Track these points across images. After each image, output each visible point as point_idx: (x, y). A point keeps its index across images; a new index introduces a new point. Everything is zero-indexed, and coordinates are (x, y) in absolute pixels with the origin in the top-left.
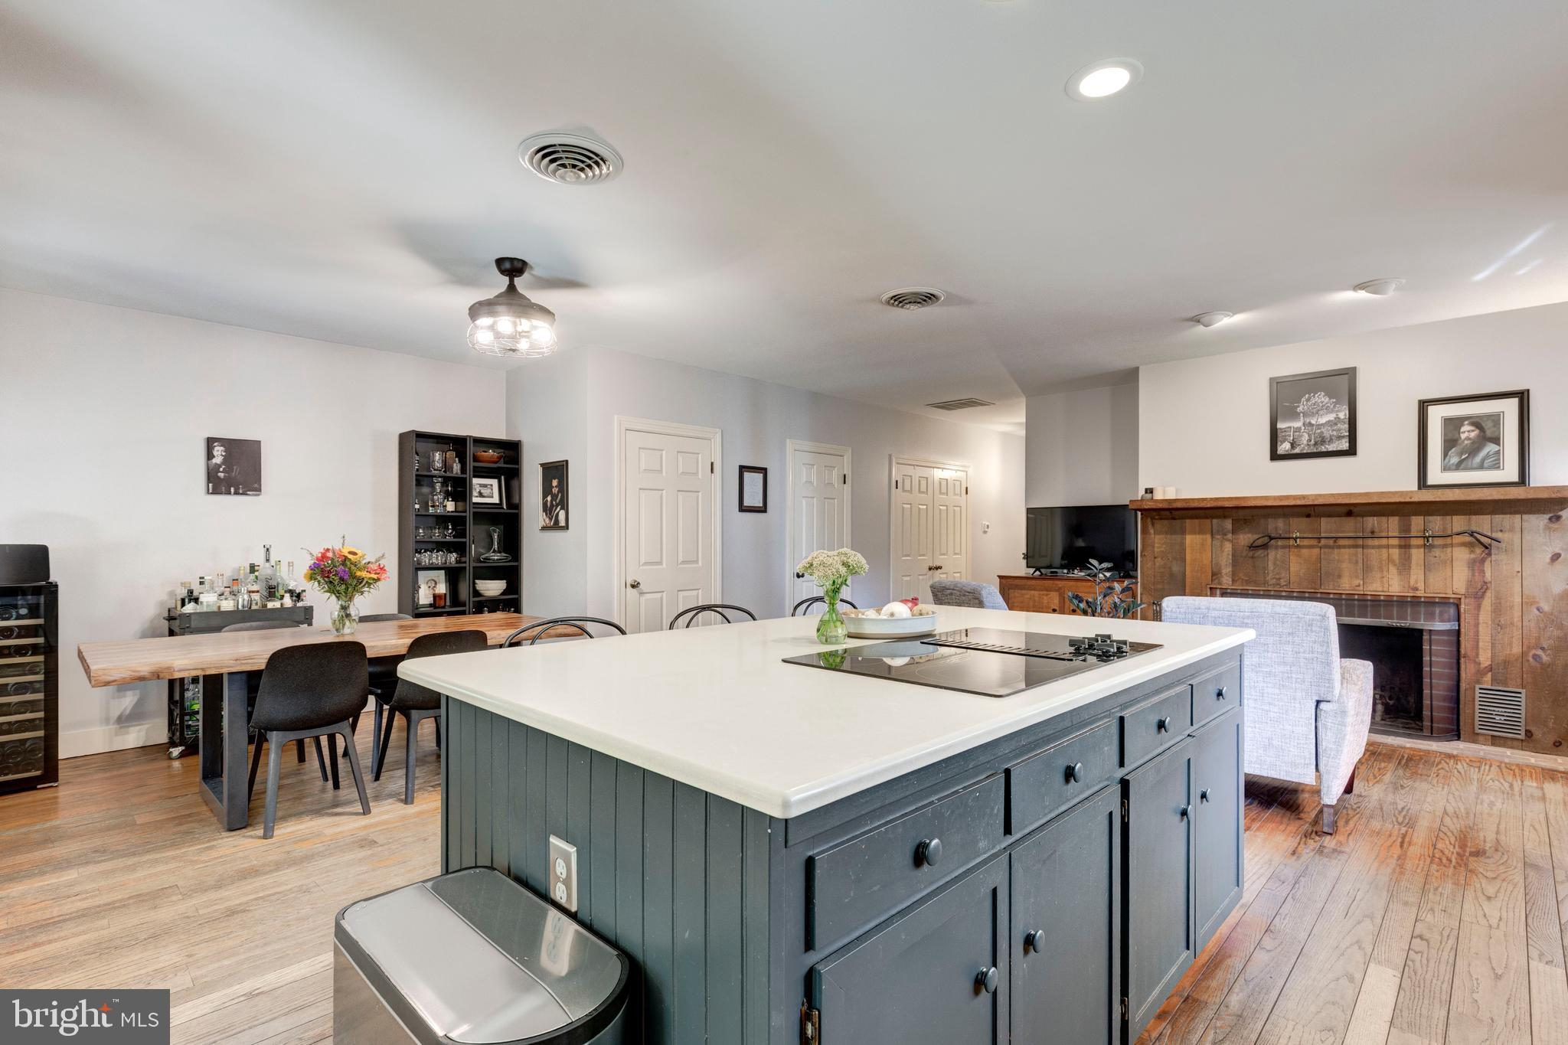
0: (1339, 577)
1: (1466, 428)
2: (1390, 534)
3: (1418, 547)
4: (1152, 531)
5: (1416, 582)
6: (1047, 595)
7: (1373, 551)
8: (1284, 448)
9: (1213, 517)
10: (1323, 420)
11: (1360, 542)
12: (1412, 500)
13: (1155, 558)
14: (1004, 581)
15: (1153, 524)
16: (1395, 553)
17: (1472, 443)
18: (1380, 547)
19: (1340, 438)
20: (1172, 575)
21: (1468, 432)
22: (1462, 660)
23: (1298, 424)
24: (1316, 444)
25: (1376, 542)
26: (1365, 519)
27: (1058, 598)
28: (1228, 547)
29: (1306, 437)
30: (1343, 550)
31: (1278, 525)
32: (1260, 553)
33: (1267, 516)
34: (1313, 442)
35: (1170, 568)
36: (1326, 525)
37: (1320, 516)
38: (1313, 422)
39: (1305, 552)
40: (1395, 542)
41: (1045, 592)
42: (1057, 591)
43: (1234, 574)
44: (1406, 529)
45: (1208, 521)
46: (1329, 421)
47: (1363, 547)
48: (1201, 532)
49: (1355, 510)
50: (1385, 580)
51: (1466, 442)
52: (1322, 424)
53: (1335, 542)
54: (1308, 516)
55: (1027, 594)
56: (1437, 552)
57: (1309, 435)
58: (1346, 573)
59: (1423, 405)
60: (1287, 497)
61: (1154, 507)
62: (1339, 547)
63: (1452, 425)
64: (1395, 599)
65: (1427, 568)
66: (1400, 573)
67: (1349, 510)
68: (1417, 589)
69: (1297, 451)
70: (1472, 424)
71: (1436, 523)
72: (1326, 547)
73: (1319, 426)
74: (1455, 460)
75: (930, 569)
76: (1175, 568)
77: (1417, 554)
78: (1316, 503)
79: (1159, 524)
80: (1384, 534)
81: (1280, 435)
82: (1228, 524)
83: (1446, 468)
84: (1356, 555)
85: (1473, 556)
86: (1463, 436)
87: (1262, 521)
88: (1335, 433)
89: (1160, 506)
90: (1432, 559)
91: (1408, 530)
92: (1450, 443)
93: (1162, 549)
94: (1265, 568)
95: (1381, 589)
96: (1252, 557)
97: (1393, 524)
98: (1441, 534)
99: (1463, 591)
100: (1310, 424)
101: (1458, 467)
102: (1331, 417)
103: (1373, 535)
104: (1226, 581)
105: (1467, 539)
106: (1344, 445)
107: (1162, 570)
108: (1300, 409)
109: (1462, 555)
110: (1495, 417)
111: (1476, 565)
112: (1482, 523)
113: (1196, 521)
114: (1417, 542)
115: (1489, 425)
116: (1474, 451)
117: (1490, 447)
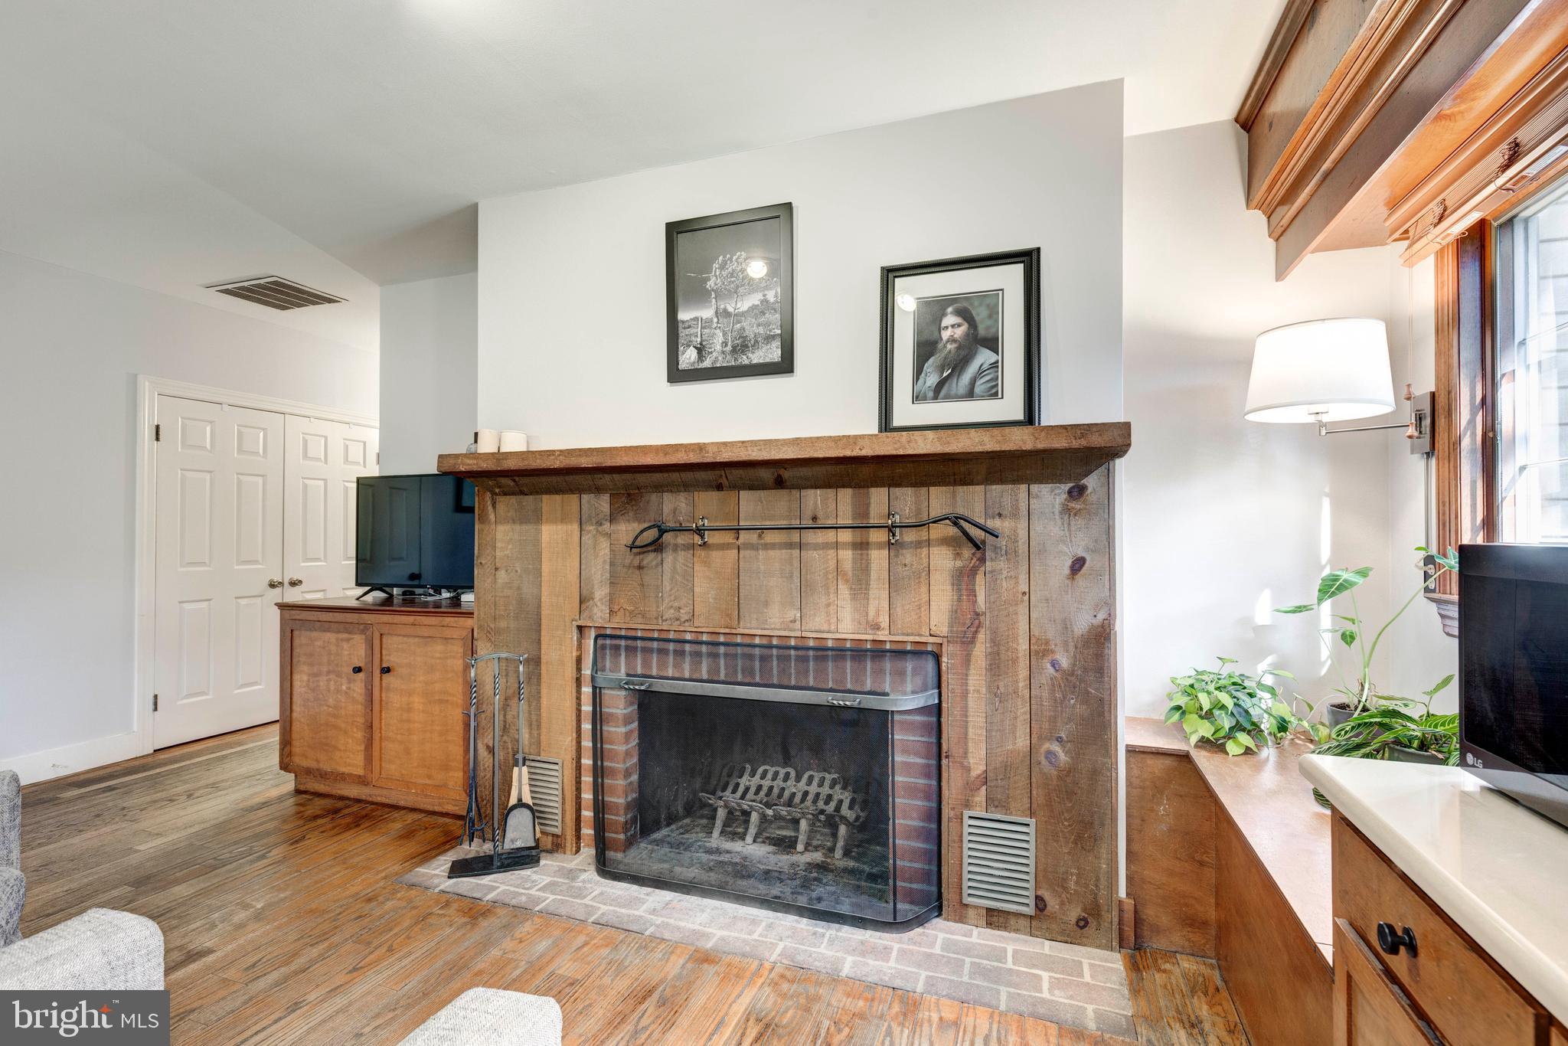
0: (766, 604)
1: (950, 320)
2: (841, 522)
3: (880, 546)
4: (492, 517)
5: (878, 614)
6: (348, 640)
7: (815, 554)
8: (688, 357)
9: (579, 490)
10: (744, 305)
11: (795, 536)
12: (864, 453)
13: (496, 569)
14: (288, 614)
15: (494, 505)
16: (847, 555)
17: (958, 348)
18: (825, 546)
19: (769, 339)
20: (521, 602)
21: (952, 330)
22: (944, 762)
23: (707, 313)
24: (734, 350)
25: (820, 537)
26: (804, 492)
27: (364, 646)
28: (604, 549)
29: (719, 337)
30: (772, 553)
31: (674, 506)
32: (650, 558)
33: (659, 488)
34: (729, 348)
35: (519, 588)
36: (747, 504)
37: (737, 487)
38: (730, 309)
39: (716, 555)
40: (846, 536)
42: (362, 633)
43: (611, 599)
44: (862, 510)
45: (574, 498)
46: (753, 308)
47: (801, 546)
48: (564, 520)
49: (786, 474)
50: (832, 608)
51: (949, 346)
52: (743, 314)
53: (760, 536)
54: (719, 487)
55: (319, 639)
56: (908, 556)
57: (725, 334)
58: (775, 597)
59: (890, 274)
60: (677, 448)
61: (475, 468)
62: (767, 547)
63: (930, 311)
64: (848, 645)
65: (894, 585)
66: (854, 597)
67: (779, 473)
68: (877, 627)
69: (707, 363)
70: (959, 311)
71: (906, 501)
72: (747, 546)
73: (739, 316)
74: (931, 379)
75: (273, 586)
76: (528, 590)
77: (878, 558)
78: (719, 459)
79: (503, 505)
80: (831, 522)
81: (683, 333)
82: (604, 504)
83: (917, 398)
84: (791, 559)
85: (959, 563)
86: (946, 335)
87: (654, 497)
88: (761, 330)
90: (900, 569)
91: (866, 514)
92: (925, 349)
93: (506, 553)
94: (659, 588)
95: (825, 627)
96: (640, 568)
97: (841, 504)
98: (912, 521)
99: (944, 630)
100: (727, 314)
101: (938, 392)
102: (757, 300)
103: (815, 523)
104: (600, 613)
105: (952, 531)
106: (773, 354)
107: (507, 592)
108: (710, 284)
109: (943, 561)
110: (992, 299)
111: (963, 580)
112: (972, 501)
113: (558, 498)
114: (878, 536)
115: (980, 314)
116: (958, 364)
117: (984, 357)
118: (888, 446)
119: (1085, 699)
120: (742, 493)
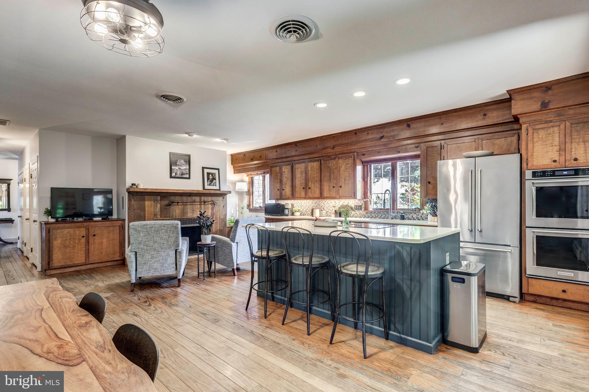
0: (187, 213)
1: (210, 175)
2: (198, 201)
3: (203, 204)
4: (133, 200)
8: (173, 174)
10: (183, 168)
11: (192, 203)
15: (133, 197)
16: (199, 206)
18: (195, 205)
19: (187, 174)
21: (211, 177)
23: (177, 168)
24: (181, 175)
28: (159, 205)
29: (179, 172)
31: (172, 198)
32: (168, 207)
35: (140, 214)
36: (185, 199)
37: (183, 196)
39: (180, 206)
40: (198, 203)
41: (77, 229)
42: (84, 227)
43: (161, 214)
44: (201, 200)
45: (153, 196)
47: (192, 205)
48: (150, 200)
50: (197, 213)
51: (210, 179)
53: (186, 203)
54: (181, 196)
55: (65, 231)
56: (206, 206)
58: (189, 212)
62: (187, 205)
63: (208, 174)
67: (190, 194)
69: (177, 176)
70: (212, 175)
71: (206, 199)
72: (185, 205)
73: (182, 170)
74: (209, 183)
76: (142, 214)
77: (203, 206)
79: (135, 198)
80: (196, 201)
81: (173, 170)
82: (159, 198)
83: (207, 185)
85: (212, 207)
86: (210, 177)
87: (169, 197)
88: (186, 172)
89: (142, 191)
90: (205, 208)
92: (208, 179)
94: (170, 212)
95: (196, 216)
96: (166, 209)
97: (197, 199)
98: (207, 201)
100: (180, 169)
101: (210, 185)
102: (185, 167)
103: (194, 202)
104: (159, 216)
105: (213, 202)
106: (187, 176)
107: (137, 214)
108: (177, 164)
109: (210, 206)
110: (215, 174)
111: (212, 209)
112: (214, 199)
113: (149, 196)
114: (203, 203)
115: (214, 175)
116: (212, 181)
117: (214, 181)
118: (205, 192)
119: (224, 221)
120: (184, 197)
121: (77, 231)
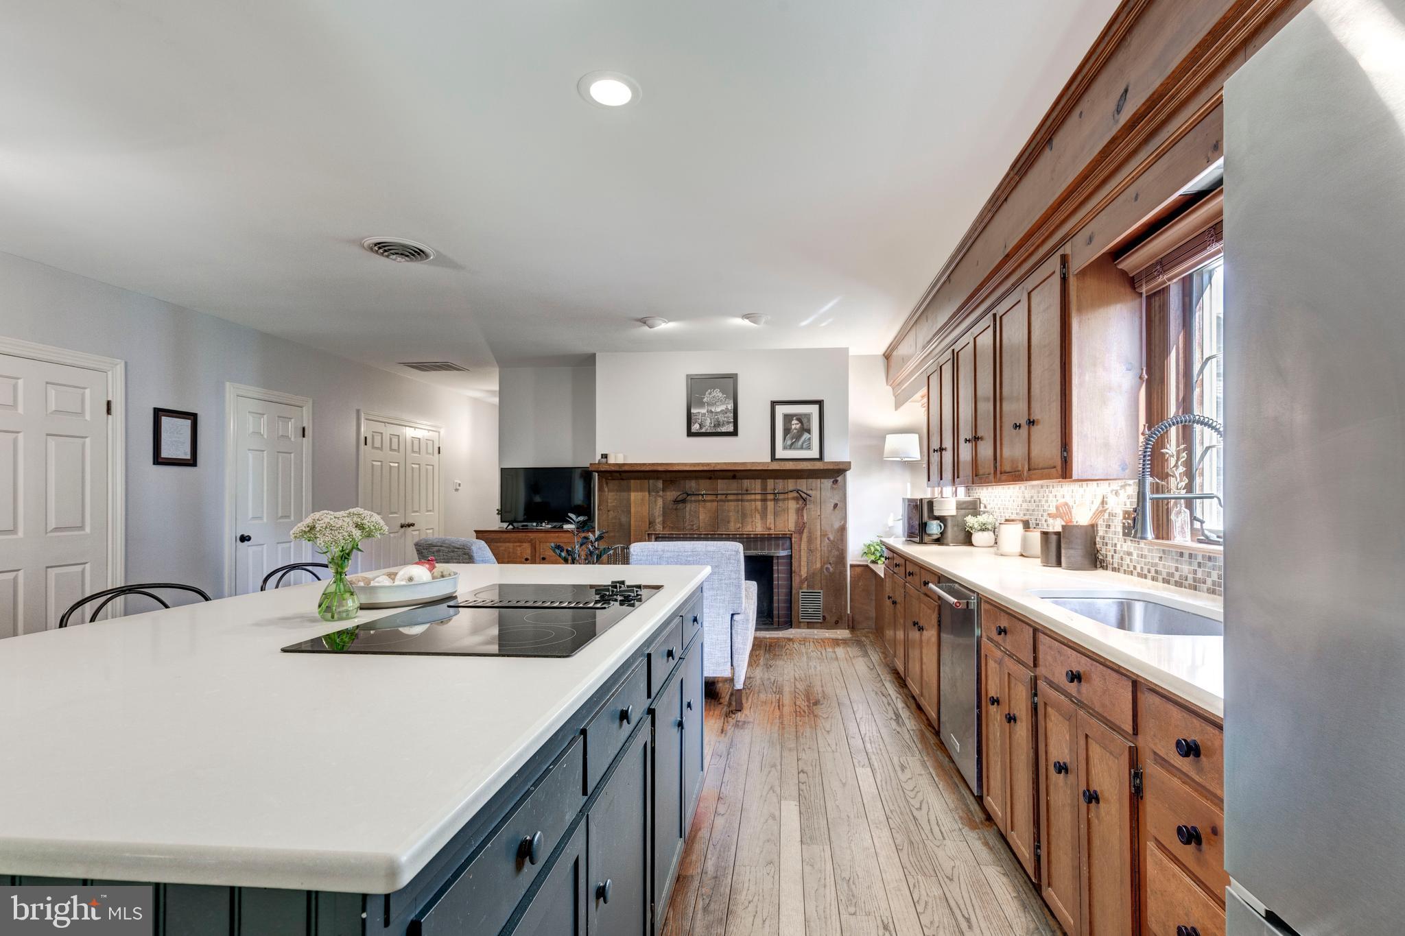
0: (729, 522)
1: (794, 422)
2: (757, 492)
3: (771, 500)
4: (606, 489)
5: (770, 524)
6: (520, 546)
7: (747, 503)
8: (695, 427)
9: (649, 479)
10: (719, 410)
11: (740, 497)
12: (769, 468)
13: (609, 511)
14: (481, 535)
15: (607, 484)
16: (759, 504)
17: (798, 432)
18: (751, 500)
19: (728, 423)
20: (621, 525)
21: (795, 425)
22: (793, 574)
23: (704, 411)
24: (715, 425)
25: (749, 497)
26: (743, 481)
27: (530, 549)
28: (660, 502)
29: (708, 421)
30: (730, 503)
31: (692, 485)
32: (680, 506)
33: (686, 478)
34: (713, 425)
35: (619, 519)
36: (721, 485)
37: (717, 478)
38: (713, 410)
39: (708, 504)
40: (759, 497)
41: (518, 544)
42: (529, 542)
43: (664, 522)
44: (764, 488)
45: (646, 481)
46: (722, 411)
47: (742, 500)
48: (642, 490)
49: (737, 474)
50: (754, 523)
51: (795, 431)
52: (718, 412)
53: (726, 497)
54: (710, 478)
55: (501, 546)
56: (780, 504)
57: (711, 419)
58: (732, 519)
59: (774, 404)
60: (698, 464)
61: (609, 469)
62: (728, 501)
63: (788, 418)
64: (759, 536)
65: (775, 514)
66: (762, 519)
67: (734, 474)
68: (770, 529)
69: (703, 430)
70: (798, 419)
71: (780, 484)
72: (721, 501)
73: (717, 413)
74: (789, 442)
75: (402, 526)
76: (624, 519)
77: (770, 505)
78: (716, 469)
79: (613, 484)
80: (753, 492)
81: (693, 418)
82: (660, 484)
83: (785, 448)
84: (738, 506)
85: (798, 506)
86: (793, 427)
87: (682, 482)
88: (726, 419)
89: (613, 469)
90: (778, 508)
91: (766, 489)
92: (787, 431)
93: (614, 504)
94: (684, 517)
95: (751, 530)
96: (676, 509)
97: (756, 485)
98: (782, 491)
99: (793, 529)
100: (711, 412)
101: (791, 447)
102: (723, 407)
103: (747, 492)
104: (659, 528)
105: (795, 494)
106: (730, 428)
107: (614, 521)
108: (705, 400)
109: (792, 505)
110: (808, 416)
111: (799, 511)
112: (803, 484)
113: (638, 481)
114: (770, 497)
115: (805, 421)
116: (798, 437)
117: (806, 436)
118: (775, 466)
119: (838, 549)
120: (719, 481)
121: (519, 549)
